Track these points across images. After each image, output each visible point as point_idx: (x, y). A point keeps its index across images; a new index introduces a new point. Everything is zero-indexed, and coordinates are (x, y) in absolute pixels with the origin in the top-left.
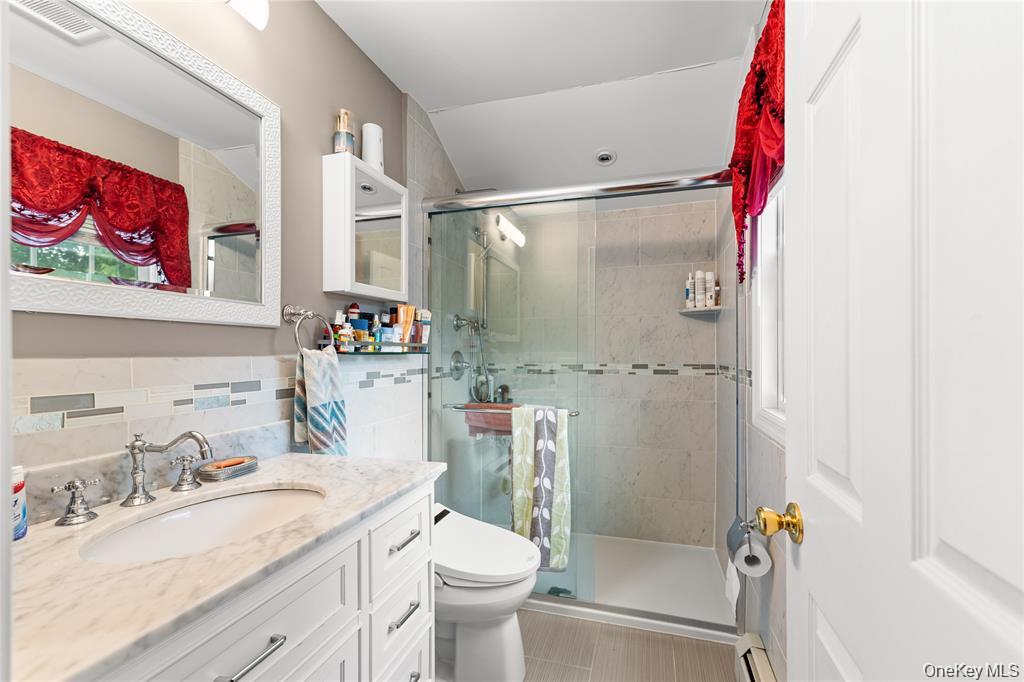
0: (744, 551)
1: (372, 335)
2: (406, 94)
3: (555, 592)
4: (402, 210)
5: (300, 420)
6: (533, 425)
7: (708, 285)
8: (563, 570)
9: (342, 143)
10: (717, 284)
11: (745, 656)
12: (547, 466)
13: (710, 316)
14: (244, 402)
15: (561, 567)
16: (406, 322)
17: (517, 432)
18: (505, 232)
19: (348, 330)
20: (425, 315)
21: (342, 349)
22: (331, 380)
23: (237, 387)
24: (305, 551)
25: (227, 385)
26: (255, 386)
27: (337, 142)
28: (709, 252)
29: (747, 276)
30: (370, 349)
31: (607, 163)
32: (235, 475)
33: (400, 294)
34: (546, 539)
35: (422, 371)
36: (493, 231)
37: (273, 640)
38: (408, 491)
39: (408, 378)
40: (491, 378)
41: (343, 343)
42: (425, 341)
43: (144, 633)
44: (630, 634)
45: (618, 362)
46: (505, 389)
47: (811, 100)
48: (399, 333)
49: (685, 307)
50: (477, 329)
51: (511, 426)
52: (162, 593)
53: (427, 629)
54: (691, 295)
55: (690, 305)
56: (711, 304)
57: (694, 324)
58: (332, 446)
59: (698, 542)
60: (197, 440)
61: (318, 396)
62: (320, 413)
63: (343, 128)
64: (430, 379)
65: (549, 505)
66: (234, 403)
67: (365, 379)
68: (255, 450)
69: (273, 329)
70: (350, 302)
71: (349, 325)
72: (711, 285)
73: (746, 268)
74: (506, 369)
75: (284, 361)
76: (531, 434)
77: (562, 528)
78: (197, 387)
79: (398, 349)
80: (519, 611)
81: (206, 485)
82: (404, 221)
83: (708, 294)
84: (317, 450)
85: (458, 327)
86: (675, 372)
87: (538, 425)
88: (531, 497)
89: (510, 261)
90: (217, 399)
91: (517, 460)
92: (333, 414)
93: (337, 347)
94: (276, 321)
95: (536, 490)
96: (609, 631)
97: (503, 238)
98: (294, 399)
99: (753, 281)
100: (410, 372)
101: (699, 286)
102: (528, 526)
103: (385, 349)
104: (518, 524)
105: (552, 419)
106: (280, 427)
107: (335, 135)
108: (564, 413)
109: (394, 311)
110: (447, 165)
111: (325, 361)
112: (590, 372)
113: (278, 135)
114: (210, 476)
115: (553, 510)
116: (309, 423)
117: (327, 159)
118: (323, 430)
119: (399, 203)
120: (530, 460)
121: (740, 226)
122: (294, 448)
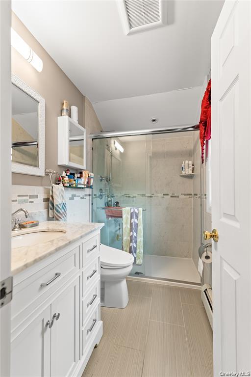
0: (205, 254)
1: (75, 180)
2: (85, 96)
3: (137, 273)
4: (84, 137)
5: (51, 209)
6: (130, 214)
7: (190, 166)
8: (141, 265)
9: (65, 113)
10: (193, 165)
11: (205, 291)
12: (135, 228)
13: (190, 177)
14: (33, 202)
15: (140, 264)
16: (85, 177)
17: (124, 216)
18: (117, 147)
19: (67, 178)
20: (92, 175)
21: (65, 185)
22: (62, 196)
23: (31, 197)
24: (66, 245)
25: (27, 196)
26: (37, 197)
27: (63, 112)
28: (190, 154)
29: (204, 161)
30: (74, 185)
31: (155, 122)
32: (32, 226)
33: (83, 167)
34: (135, 254)
35: (90, 195)
36: (113, 146)
37: (56, 274)
38: (94, 231)
39: (85, 197)
40: (112, 199)
41: (65, 183)
42: (91, 184)
43: (26, 263)
44: (164, 287)
45: (158, 193)
46: (117, 203)
47: (221, 100)
48: (83, 181)
49: (181, 173)
50: (107, 181)
51: (122, 215)
52: (26, 254)
53: (98, 280)
54: (184, 169)
55: (183, 172)
56: (191, 172)
57: (185, 179)
58: (63, 218)
59: (186, 257)
60: (24, 211)
61: (58, 201)
62: (59, 207)
63: (65, 107)
64: (92, 198)
65: (136, 242)
66: (30, 202)
67: (71, 197)
68: (37, 219)
69: (42, 177)
70: (67, 169)
71: (67, 177)
72: (191, 165)
73: (204, 158)
74: (118, 196)
75: (45, 189)
76: (129, 217)
77: (140, 250)
78: (18, 196)
79: (83, 186)
80: (126, 278)
81: (22, 229)
82: (85, 141)
83: (190, 169)
84: (57, 220)
85: (101, 180)
86: (178, 197)
87: (132, 214)
88: (129, 239)
89: (118, 157)
90: (25, 200)
91: (124, 226)
92: (63, 207)
93: (63, 184)
94: (43, 174)
95: (131, 237)
96: (157, 286)
97: (116, 149)
98: (49, 202)
99: (207, 163)
100: (86, 195)
101: (187, 166)
102: (128, 249)
103: (79, 186)
104: (125, 249)
105: (136, 211)
106: (44, 211)
107: (62, 110)
108: (141, 209)
109: (81, 173)
110: (98, 123)
111: (60, 189)
112: (148, 197)
113: (44, 109)
114: (24, 226)
115: (137, 244)
116: (55, 210)
117: (59, 118)
118: (60, 213)
119: (83, 135)
120: (129, 226)
121: (203, 144)
122: (49, 219)
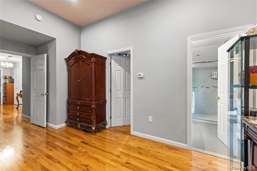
13: (216, 79)
28: (216, 68)
45: (199, 86)
49: (212, 77)
56: (216, 77)
57: (213, 80)
83: (216, 75)
86: (209, 88)
112: (194, 88)
